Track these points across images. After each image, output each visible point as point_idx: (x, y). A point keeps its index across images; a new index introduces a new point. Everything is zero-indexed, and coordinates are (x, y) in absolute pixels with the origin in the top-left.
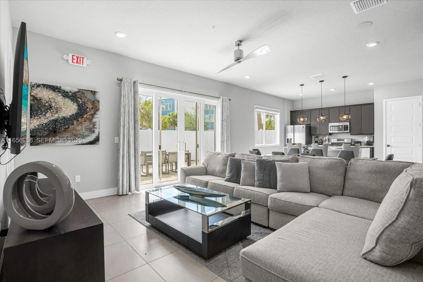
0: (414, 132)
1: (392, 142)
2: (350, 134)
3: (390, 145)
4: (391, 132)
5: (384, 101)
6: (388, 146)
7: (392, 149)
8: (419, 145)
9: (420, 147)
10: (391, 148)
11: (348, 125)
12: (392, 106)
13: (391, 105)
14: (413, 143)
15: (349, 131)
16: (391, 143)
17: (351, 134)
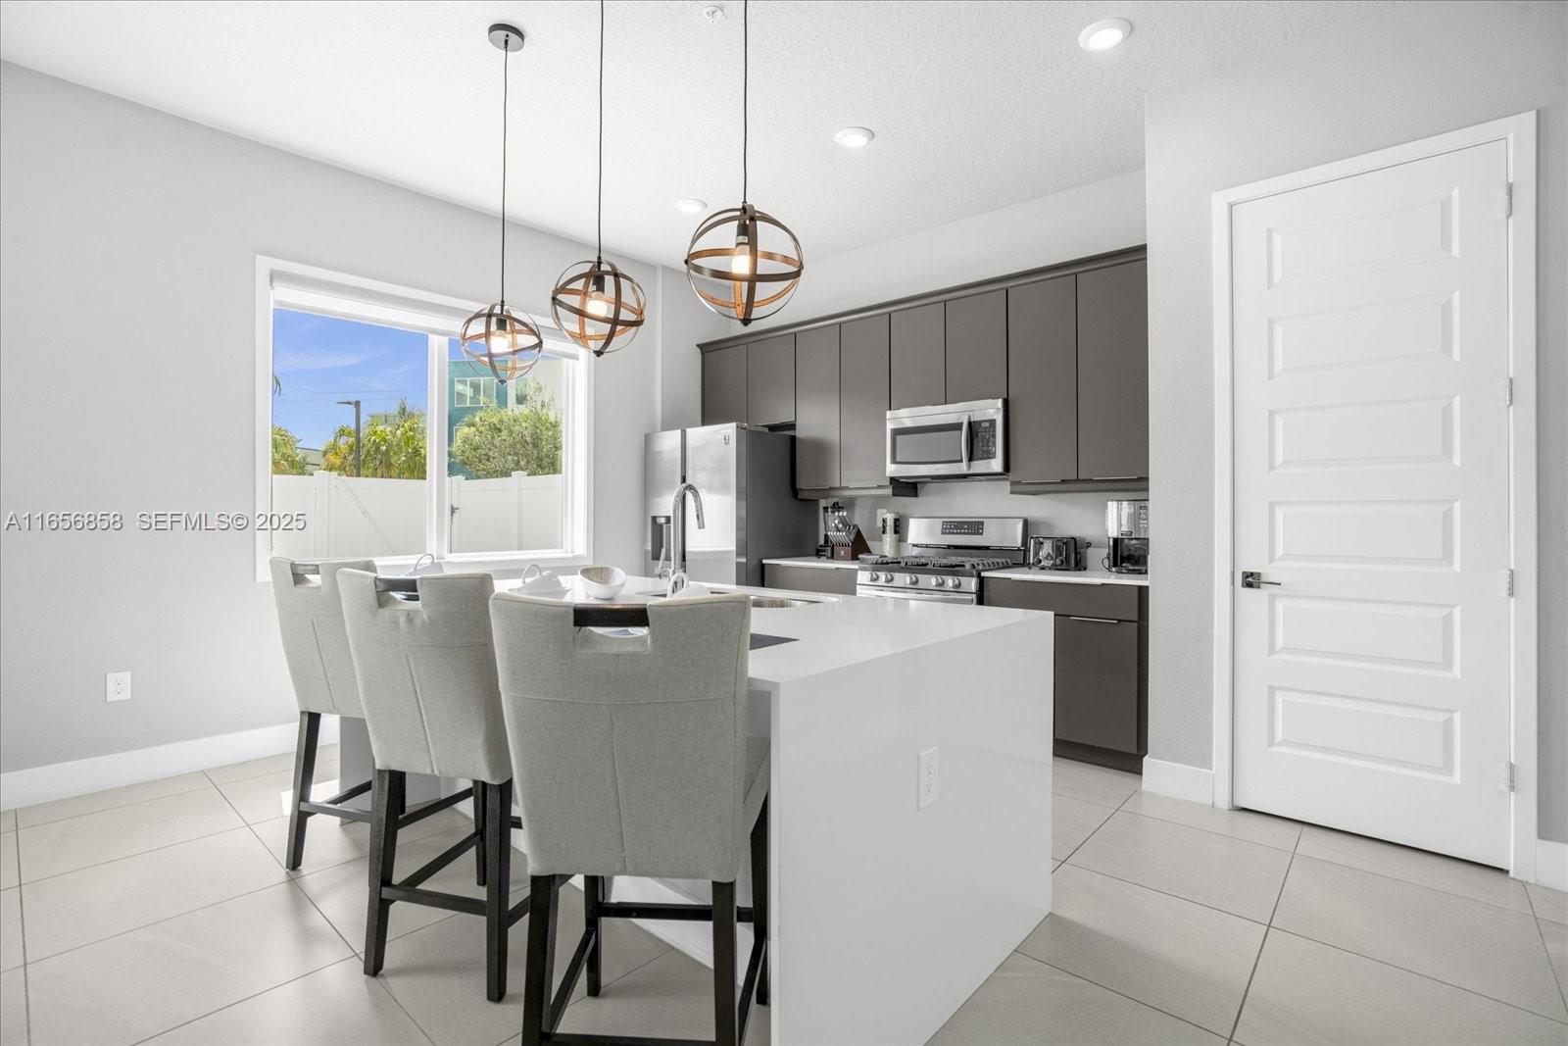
0: (1457, 461)
1: (1280, 551)
2: (1006, 486)
3: (1268, 572)
4: (1271, 468)
5: (1219, 201)
6: (1251, 580)
7: (1280, 606)
8: (1504, 584)
9: (1512, 600)
10: (1272, 598)
11: (992, 422)
12: (1277, 240)
13: (1269, 232)
14: (1448, 556)
15: (996, 465)
16: (1272, 559)
17: (1018, 488)
